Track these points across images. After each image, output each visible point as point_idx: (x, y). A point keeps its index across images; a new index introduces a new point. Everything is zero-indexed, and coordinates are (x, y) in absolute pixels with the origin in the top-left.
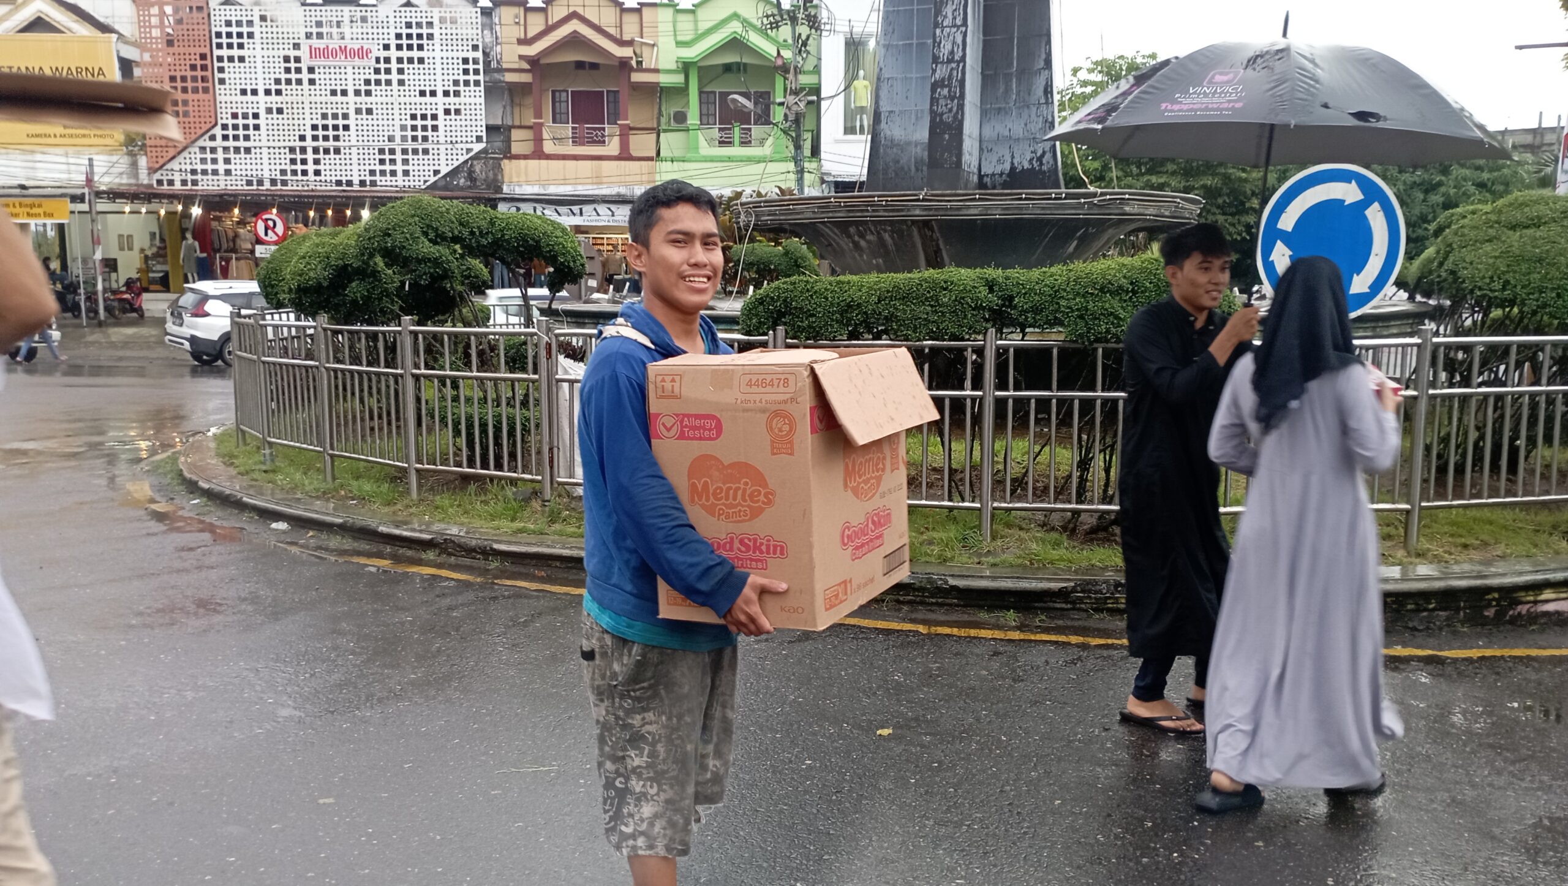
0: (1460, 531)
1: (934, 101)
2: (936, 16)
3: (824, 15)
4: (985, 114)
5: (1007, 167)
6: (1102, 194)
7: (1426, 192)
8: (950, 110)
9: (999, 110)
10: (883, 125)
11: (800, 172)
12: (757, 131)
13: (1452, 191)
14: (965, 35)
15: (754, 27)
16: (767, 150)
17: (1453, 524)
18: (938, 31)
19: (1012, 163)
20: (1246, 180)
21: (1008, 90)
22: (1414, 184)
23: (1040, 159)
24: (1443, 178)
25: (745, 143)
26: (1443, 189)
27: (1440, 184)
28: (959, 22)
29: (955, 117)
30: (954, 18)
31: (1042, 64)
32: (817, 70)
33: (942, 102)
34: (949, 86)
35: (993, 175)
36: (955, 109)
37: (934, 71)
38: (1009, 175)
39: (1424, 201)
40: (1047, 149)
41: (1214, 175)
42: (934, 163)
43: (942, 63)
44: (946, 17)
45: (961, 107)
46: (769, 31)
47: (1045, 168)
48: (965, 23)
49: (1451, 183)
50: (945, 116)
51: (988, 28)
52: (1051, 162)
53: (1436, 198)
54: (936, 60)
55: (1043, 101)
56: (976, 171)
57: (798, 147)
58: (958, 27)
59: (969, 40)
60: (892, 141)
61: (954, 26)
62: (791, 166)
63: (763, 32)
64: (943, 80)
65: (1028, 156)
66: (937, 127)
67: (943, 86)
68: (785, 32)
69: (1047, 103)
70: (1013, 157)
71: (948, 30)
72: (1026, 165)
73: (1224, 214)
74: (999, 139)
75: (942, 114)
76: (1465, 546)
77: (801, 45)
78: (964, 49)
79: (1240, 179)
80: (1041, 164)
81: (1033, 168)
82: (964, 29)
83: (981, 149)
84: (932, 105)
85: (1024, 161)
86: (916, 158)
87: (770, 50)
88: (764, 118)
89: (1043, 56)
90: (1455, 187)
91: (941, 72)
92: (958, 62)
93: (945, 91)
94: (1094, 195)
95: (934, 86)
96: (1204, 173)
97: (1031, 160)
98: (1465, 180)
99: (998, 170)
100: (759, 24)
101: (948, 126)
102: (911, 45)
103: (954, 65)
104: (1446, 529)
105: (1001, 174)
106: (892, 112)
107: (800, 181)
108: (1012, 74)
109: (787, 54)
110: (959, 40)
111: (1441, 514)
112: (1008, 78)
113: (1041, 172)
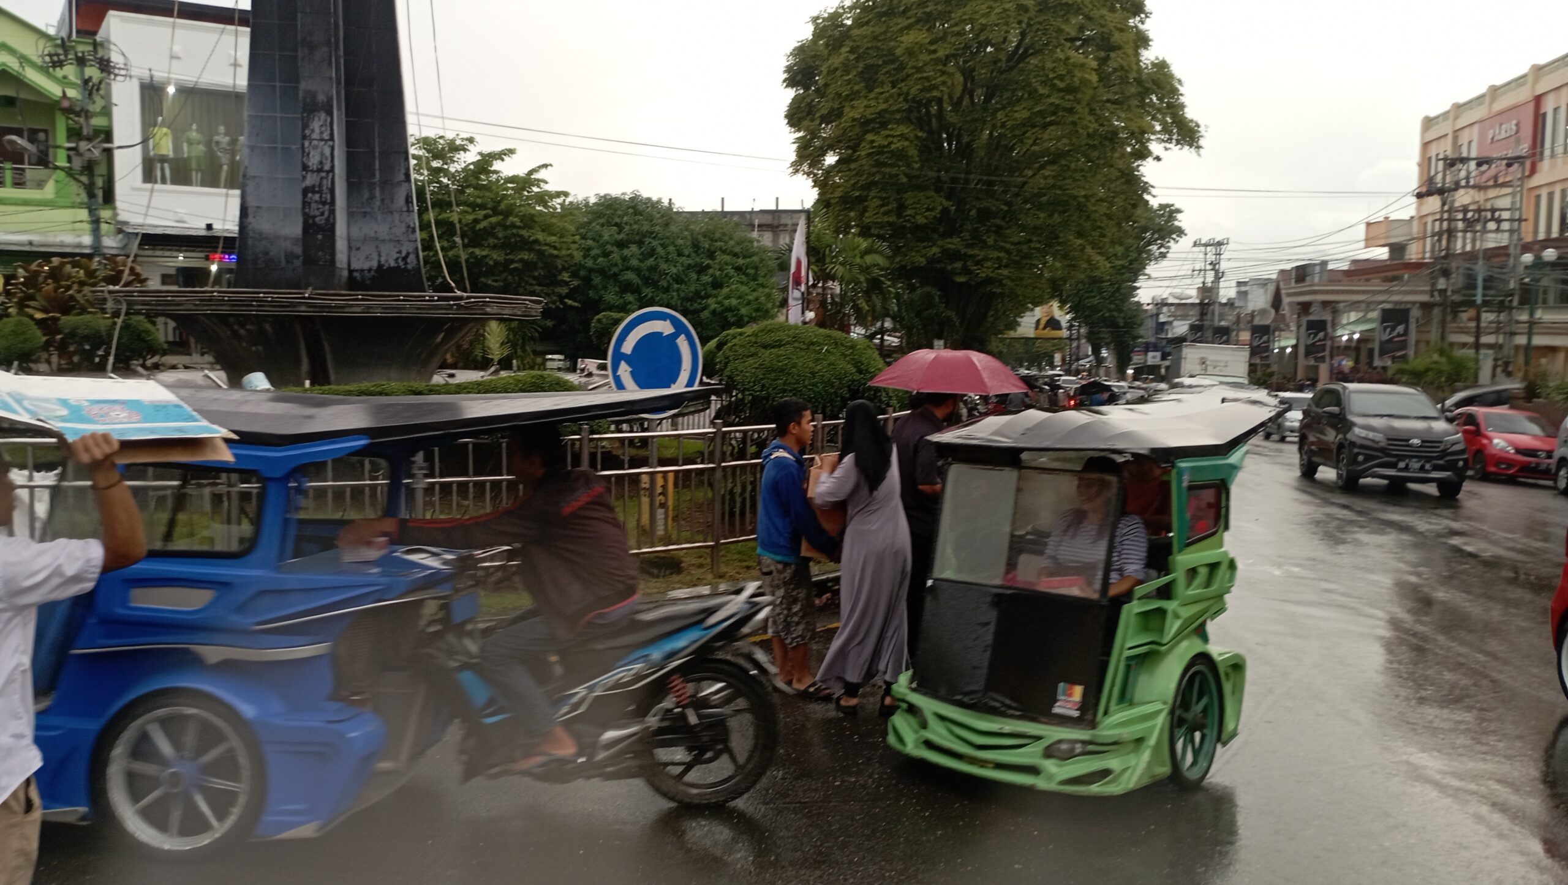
0: (745, 557)
1: (305, 204)
2: (304, 129)
3: (116, 58)
4: (351, 215)
5: (374, 264)
6: (469, 298)
7: (699, 273)
8: (322, 214)
9: (365, 214)
10: (250, 219)
11: (96, 222)
12: (32, 173)
13: (718, 273)
14: (332, 148)
15: (32, 64)
16: (49, 191)
17: (740, 553)
18: (307, 144)
19: (379, 262)
20: (557, 257)
21: (372, 197)
22: (689, 267)
23: (405, 259)
24: (710, 262)
25: (19, 184)
26: (711, 271)
27: (708, 267)
28: (326, 136)
29: (327, 220)
30: (322, 133)
31: (402, 177)
32: (107, 112)
33: (314, 205)
34: (320, 192)
35: (362, 271)
36: (326, 214)
37: (304, 178)
38: (376, 271)
39: (698, 280)
40: (411, 250)
41: (530, 250)
42: (309, 260)
43: (312, 171)
44: (313, 131)
45: (332, 212)
46: (51, 69)
47: (409, 267)
48: (332, 138)
49: (717, 267)
50: (317, 219)
51: (350, 142)
52: (415, 262)
53: (706, 279)
54: (305, 168)
55: (405, 209)
56: (346, 266)
57: (91, 195)
58: (326, 141)
59: (336, 153)
60: (261, 234)
61: (322, 140)
62: (84, 214)
63: (43, 70)
64: (314, 186)
65: (396, 256)
66: (309, 227)
67: (314, 192)
68: (70, 71)
69: (408, 211)
70: (380, 256)
71: (316, 142)
72: (393, 264)
73: (540, 285)
74: (365, 239)
75: (314, 217)
76: (748, 568)
77: (90, 88)
78: (332, 161)
79: (552, 256)
80: (406, 263)
81: (399, 267)
82: (330, 143)
83: (350, 248)
84: (304, 208)
85: (390, 258)
86: (286, 253)
87: (55, 90)
88: (43, 160)
89: (403, 171)
90: (720, 270)
91: (311, 180)
92: (328, 172)
93: (317, 197)
94: (461, 298)
95: (306, 191)
96: (522, 249)
97: (397, 259)
98: (726, 264)
99: (366, 266)
100: (39, 61)
101: (319, 228)
102: (275, 148)
103: (324, 174)
104: (736, 557)
105: (370, 270)
106: (258, 207)
107: (96, 232)
108: (374, 183)
109: (72, 93)
110: (327, 152)
111: (733, 547)
112: (371, 186)
113: (405, 269)
